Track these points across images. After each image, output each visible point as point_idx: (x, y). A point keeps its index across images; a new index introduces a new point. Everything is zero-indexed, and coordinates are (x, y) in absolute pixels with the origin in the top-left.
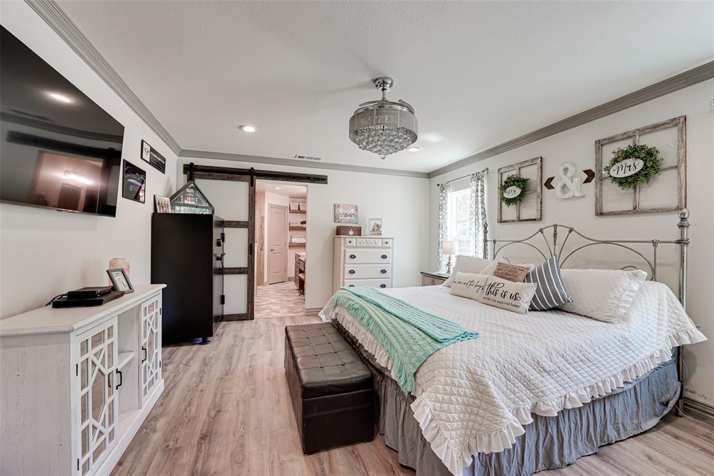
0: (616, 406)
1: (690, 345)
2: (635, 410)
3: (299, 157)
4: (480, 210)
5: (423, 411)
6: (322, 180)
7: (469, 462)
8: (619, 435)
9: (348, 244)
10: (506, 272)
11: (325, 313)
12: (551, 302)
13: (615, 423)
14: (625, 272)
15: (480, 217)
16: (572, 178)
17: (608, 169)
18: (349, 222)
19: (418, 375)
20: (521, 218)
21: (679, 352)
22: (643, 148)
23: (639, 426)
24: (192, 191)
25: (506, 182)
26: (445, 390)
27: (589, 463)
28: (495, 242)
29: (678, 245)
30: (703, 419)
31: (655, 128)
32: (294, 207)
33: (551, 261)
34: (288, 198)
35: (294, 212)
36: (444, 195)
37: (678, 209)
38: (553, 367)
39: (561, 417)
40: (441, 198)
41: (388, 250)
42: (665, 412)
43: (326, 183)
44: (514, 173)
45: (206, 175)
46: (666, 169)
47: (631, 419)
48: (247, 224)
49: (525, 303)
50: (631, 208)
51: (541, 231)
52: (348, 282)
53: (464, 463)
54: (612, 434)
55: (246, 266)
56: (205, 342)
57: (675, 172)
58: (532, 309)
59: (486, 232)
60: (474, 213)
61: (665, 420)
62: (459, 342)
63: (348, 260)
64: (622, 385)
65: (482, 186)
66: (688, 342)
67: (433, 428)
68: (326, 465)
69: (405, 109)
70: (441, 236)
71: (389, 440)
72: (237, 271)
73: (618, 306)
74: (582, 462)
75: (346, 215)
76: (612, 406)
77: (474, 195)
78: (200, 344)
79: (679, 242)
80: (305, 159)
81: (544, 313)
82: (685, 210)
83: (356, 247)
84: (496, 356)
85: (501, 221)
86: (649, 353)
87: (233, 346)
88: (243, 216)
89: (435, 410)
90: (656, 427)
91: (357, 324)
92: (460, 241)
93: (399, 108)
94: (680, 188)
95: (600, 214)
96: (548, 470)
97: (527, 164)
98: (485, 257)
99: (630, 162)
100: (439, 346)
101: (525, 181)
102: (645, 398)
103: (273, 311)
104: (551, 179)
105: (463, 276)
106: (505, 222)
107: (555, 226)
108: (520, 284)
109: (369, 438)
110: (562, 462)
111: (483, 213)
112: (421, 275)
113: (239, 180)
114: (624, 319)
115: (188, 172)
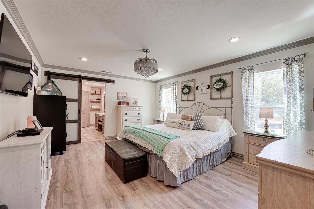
0: (216, 155)
1: (234, 136)
2: (221, 156)
3: (103, 72)
4: (175, 96)
5: (167, 159)
6: (112, 82)
7: (180, 173)
8: (217, 163)
9: (124, 109)
10: (185, 118)
11: (119, 136)
12: (199, 126)
13: (216, 160)
14: (218, 117)
15: (175, 99)
16: (204, 87)
17: (214, 85)
18: (124, 100)
19: (164, 150)
20: (189, 99)
21: (231, 139)
22: (223, 79)
23: (222, 160)
24: (51, 84)
25: (184, 87)
26: (173, 152)
27: (210, 172)
28: (180, 108)
29: (231, 109)
30: (237, 157)
31: (226, 74)
32: (93, 92)
33: (198, 114)
34: (90, 88)
35: (93, 94)
36: (161, 90)
37: (231, 98)
38: (201, 144)
39: (202, 158)
40: (160, 91)
41: (140, 111)
42: (228, 156)
43: (114, 83)
44: (186, 84)
45: (57, 77)
46: (228, 86)
47: (220, 159)
48: (78, 100)
49: (191, 127)
50: (220, 97)
51: (195, 104)
52: (124, 125)
53: (179, 174)
54: (215, 163)
55: (77, 119)
56: (61, 153)
57: (230, 87)
58: (193, 129)
59: (177, 104)
60: (173, 97)
61: (228, 158)
62: (175, 139)
63: (124, 115)
64: (217, 149)
65: (175, 88)
66: (233, 136)
67: (170, 164)
68: (133, 185)
69: (154, 62)
70: (160, 106)
71: (153, 174)
72: (73, 121)
73: (216, 127)
74: (208, 172)
75: (122, 97)
76: (215, 155)
77: (173, 91)
78: (59, 155)
79: (231, 108)
80: (105, 73)
81: (197, 130)
82: (232, 99)
83: (128, 110)
84: (186, 141)
85: (182, 101)
86: (224, 139)
87: (76, 154)
88: (76, 97)
89: (171, 159)
90: (226, 161)
91: (137, 138)
92: (167, 108)
93: (152, 61)
94: (231, 92)
95: (212, 99)
96: (200, 175)
97: (190, 81)
98: (177, 113)
99: (219, 83)
100: (170, 140)
101: (190, 87)
102: (223, 153)
103: (89, 139)
104: (198, 87)
105: (170, 120)
106: (183, 101)
107: (199, 103)
108: (190, 122)
109: (145, 175)
110: (203, 172)
111: (176, 97)
112: (153, 121)
113: (74, 80)
114: (218, 130)
115: (48, 75)
